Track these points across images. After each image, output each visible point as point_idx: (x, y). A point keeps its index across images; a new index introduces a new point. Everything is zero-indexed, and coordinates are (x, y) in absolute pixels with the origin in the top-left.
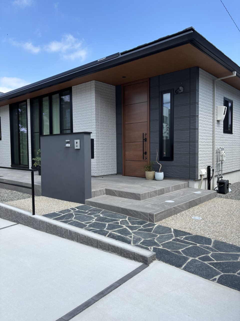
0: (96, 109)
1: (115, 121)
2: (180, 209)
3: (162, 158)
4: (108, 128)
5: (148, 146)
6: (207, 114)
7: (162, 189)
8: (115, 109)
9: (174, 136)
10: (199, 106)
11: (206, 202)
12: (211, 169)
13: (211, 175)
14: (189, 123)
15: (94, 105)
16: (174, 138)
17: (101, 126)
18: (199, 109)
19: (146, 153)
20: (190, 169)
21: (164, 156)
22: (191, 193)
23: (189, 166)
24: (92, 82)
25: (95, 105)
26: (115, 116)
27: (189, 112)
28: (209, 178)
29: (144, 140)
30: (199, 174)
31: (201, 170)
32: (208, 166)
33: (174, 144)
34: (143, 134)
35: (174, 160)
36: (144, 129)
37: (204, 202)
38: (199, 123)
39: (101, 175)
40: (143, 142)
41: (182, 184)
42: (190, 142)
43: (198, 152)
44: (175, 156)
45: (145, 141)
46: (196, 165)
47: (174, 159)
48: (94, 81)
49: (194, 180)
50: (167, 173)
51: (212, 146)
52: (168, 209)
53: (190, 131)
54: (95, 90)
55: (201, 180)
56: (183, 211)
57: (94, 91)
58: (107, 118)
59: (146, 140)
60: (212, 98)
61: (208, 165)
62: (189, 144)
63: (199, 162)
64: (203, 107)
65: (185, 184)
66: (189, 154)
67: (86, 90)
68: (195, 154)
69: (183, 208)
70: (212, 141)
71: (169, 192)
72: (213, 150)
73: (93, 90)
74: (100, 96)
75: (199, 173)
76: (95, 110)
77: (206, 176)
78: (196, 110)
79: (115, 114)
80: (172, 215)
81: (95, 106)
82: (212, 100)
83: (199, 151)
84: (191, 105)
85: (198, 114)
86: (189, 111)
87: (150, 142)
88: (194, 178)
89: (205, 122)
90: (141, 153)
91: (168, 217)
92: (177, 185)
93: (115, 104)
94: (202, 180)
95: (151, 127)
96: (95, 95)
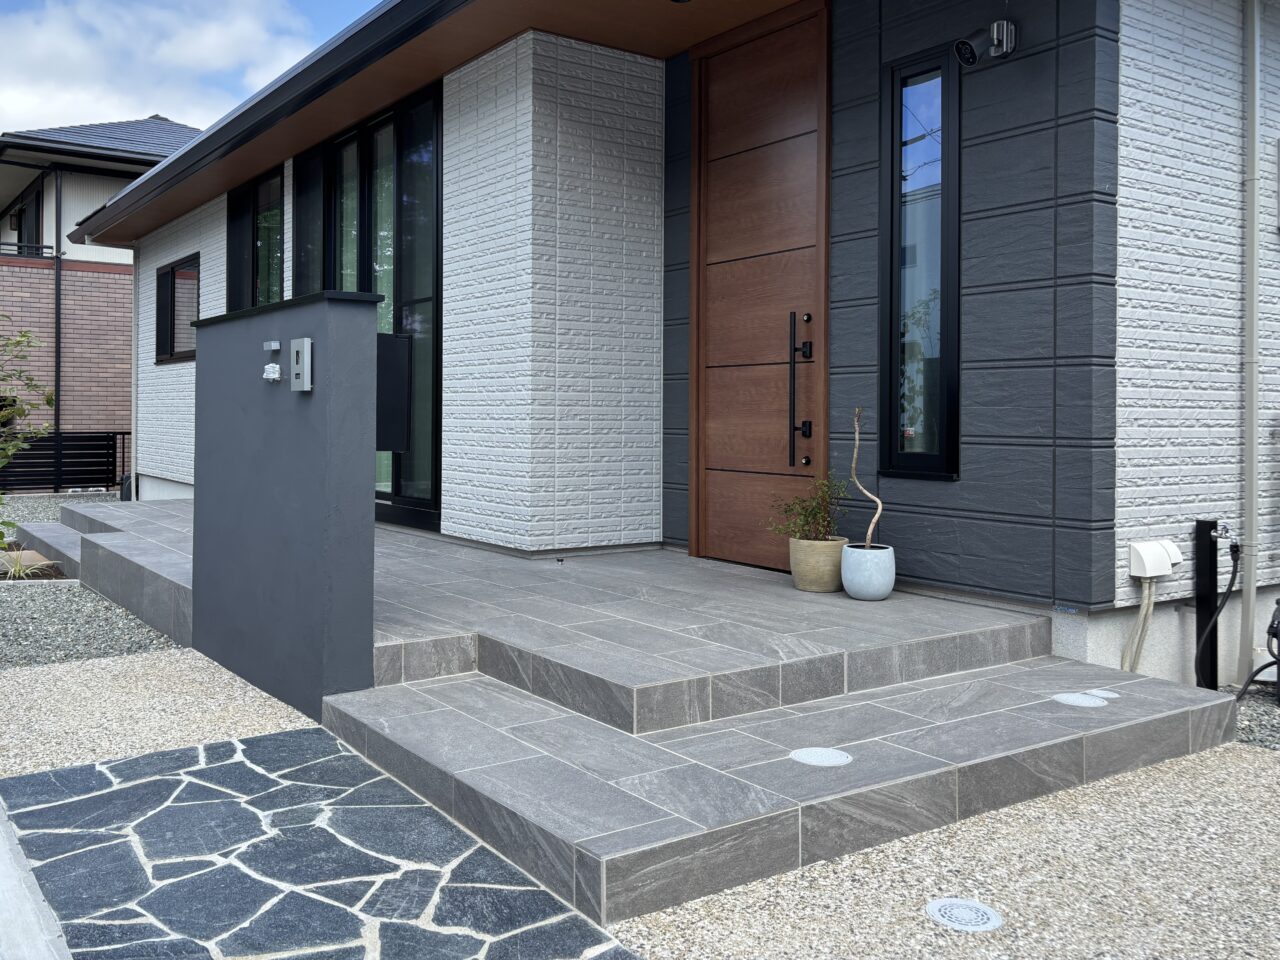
0: (534, 185)
1: (658, 250)
2: (876, 819)
3: (894, 461)
4: (612, 285)
5: (820, 388)
6: (1193, 186)
7: (821, 660)
8: (658, 185)
9: (964, 328)
10: (1123, 131)
11: (1129, 776)
12: (1223, 545)
13: (1223, 581)
14: (1052, 244)
15: (528, 162)
16: (963, 336)
17: (565, 274)
18: (1122, 151)
19: (807, 430)
20: (1054, 537)
21: (907, 450)
22: (1037, 697)
23: (1049, 513)
24: (520, 40)
25: (535, 166)
26: (659, 222)
27: (1052, 171)
28: (1206, 601)
29: (796, 350)
30: (1121, 576)
31: (1138, 546)
32: (1198, 522)
33: (965, 376)
34: (793, 315)
35: (962, 475)
36: (801, 293)
37: (1116, 772)
38: (1120, 241)
39: (557, 547)
40: (793, 363)
41: (995, 634)
42: (1059, 361)
43: (1113, 428)
44: (965, 452)
45: (804, 356)
46: (1097, 512)
47: (962, 468)
48: (530, 36)
49: (1081, 612)
50: (924, 557)
51: (1233, 395)
52: (751, 824)
53: (1058, 294)
54: (534, 83)
55: (1134, 609)
56: (900, 834)
57: (530, 87)
58: (607, 236)
59: (808, 351)
60: (1236, 86)
61: (1201, 517)
62: (1051, 376)
63: (1121, 494)
64: (1156, 138)
65: (1015, 635)
66: (1050, 441)
67: (496, 87)
68: (1085, 442)
69: (906, 816)
70: (1235, 360)
71: (881, 680)
72: (1245, 422)
73: (525, 82)
74: (566, 116)
75: (1118, 563)
76: (530, 189)
77: (1184, 587)
78: (1091, 159)
79: (659, 210)
80: (793, 866)
81: (533, 169)
82: (1237, 95)
83: (1119, 421)
84: (1061, 129)
85: (1115, 184)
86: (1053, 165)
87: (828, 364)
88: (1081, 598)
89: (1169, 239)
90: (780, 429)
91: (744, 881)
92: (954, 638)
93: (660, 159)
94: (1143, 611)
95: (834, 272)
96: (531, 108)
